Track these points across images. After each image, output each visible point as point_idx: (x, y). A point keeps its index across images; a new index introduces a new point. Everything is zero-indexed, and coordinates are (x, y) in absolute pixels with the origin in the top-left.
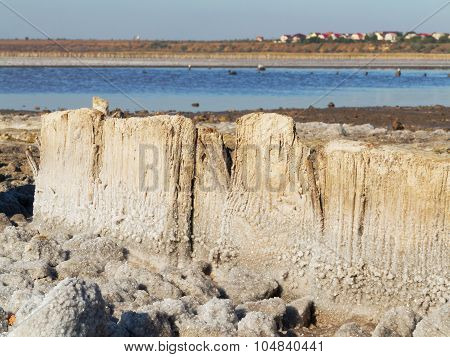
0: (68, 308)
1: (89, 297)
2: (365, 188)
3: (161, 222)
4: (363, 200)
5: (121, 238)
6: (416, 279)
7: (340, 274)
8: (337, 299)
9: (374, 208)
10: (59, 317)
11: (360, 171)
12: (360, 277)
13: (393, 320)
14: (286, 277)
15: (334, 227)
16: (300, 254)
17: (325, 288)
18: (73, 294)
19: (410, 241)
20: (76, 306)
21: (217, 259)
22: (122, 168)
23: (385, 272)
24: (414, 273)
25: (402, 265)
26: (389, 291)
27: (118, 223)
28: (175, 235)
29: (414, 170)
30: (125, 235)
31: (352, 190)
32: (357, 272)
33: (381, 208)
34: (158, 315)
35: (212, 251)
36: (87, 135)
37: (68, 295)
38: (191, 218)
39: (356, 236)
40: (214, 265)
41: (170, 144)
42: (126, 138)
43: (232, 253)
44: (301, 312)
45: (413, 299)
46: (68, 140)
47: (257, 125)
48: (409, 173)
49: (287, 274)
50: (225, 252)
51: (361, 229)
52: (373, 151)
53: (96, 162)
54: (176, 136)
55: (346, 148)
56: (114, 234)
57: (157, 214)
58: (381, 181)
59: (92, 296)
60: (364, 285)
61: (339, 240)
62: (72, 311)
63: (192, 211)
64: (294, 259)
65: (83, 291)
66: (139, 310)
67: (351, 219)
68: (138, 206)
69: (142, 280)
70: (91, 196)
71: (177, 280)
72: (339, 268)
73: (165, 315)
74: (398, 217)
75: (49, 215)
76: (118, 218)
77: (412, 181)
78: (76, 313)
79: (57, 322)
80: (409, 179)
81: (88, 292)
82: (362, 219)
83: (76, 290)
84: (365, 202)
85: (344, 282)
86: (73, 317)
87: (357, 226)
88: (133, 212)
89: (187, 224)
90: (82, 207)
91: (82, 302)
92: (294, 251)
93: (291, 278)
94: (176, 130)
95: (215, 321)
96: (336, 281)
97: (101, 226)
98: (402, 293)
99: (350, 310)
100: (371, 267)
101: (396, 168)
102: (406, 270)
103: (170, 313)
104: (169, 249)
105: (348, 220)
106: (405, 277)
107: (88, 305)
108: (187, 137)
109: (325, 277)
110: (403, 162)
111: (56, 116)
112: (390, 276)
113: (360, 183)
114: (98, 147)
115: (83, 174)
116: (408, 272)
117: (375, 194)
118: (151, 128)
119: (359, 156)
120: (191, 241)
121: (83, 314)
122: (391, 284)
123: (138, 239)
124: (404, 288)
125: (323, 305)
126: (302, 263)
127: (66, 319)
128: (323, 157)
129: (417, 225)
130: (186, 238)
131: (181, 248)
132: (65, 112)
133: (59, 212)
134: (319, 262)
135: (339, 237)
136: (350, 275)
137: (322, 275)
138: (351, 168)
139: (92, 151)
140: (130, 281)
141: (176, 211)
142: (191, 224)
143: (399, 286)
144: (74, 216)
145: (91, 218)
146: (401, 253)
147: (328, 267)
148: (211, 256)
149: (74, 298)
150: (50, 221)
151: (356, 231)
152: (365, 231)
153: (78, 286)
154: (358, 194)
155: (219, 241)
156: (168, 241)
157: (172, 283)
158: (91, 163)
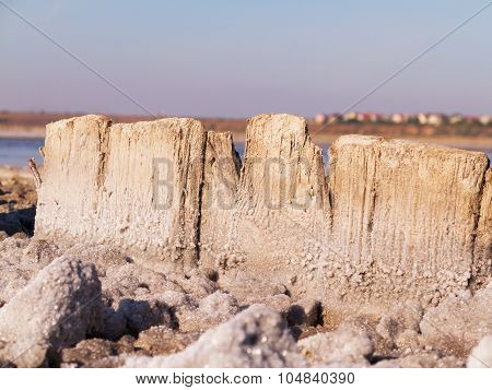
0: (62, 284)
1: (84, 275)
2: (375, 183)
3: (167, 228)
4: (373, 194)
5: (124, 246)
6: (426, 274)
7: (348, 272)
8: (345, 299)
9: (384, 202)
10: (52, 293)
11: (371, 164)
12: (368, 275)
13: (400, 313)
14: (294, 281)
15: (344, 223)
16: (309, 257)
17: (332, 287)
18: (68, 270)
19: (420, 236)
20: (71, 283)
21: (224, 264)
22: (127, 174)
23: (395, 268)
24: (424, 268)
25: (412, 261)
26: (398, 288)
27: (122, 231)
28: (181, 242)
29: (425, 161)
30: (130, 243)
31: (362, 185)
32: (365, 269)
33: (392, 202)
34: (157, 304)
35: (218, 256)
36: (93, 142)
37: (63, 271)
38: (198, 224)
39: (365, 232)
40: (220, 271)
41: (178, 147)
42: (133, 143)
43: (240, 259)
44: (307, 311)
45: (422, 295)
46: (73, 147)
47: (268, 126)
48: (420, 166)
49: (296, 278)
50: (231, 258)
51: (370, 225)
52: (385, 144)
53: (102, 169)
54: (184, 140)
55: (356, 142)
56: (118, 243)
57: (163, 220)
58: (392, 175)
59: (89, 275)
60: (373, 283)
61: (348, 237)
62: (66, 288)
63: (200, 217)
64: (303, 263)
65: (79, 269)
66: (137, 299)
67: (360, 214)
68: (143, 213)
69: (143, 279)
70: (95, 206)
71: (180, 279)
72: (347, 265)
73: (165, 306)
74: (408, 211)
75: (51, 228)
76: (123, 226)
77: (423, 173)
78: (71, 290)
79: (50, 298)
80: (420, 171)
81: (84, 271)
82: (372, 215)
83: (72, 268)
84: (375, 196)
85: (352, 279)
86: (67, 294)
87: (366, 222)
88: (138, 219)
89: (194, 231)
90: (86, 217)
91: (77, 280)
92: (303, 254)
93: (299, 282)
94: (185, 133)
95: (217, 313)
96: (343, 280)
97: (104, 236)
98: (412, 289)
99: (358, 309)
100: (380, 264)
101: (407, 161)
102: (415, 265)
103: (170, 304)
104: (174, 256)
105: (358, 215)
106: (415, 272)
107: (84, 283)
108: (196, 140)
109: (333, 276)
110: (415, 154)
111: (61, 124)
112: (400, 273)
113: (370, 177)
114: (104, 154)
115: (87, 183)
116: (418, 267)
117: (386, 188)
118: (159, 131)
119: (370, 150)
120: (198, 248)
121: (77, 292)
122: (400, 281)
123: (142, 247)
124: (414, 284)
125: (331, 305)
126: (311, 267)
127: (60, 295)
128: (333, 151)
129: (427, 219)
130: (193, 245)
131: (187, 255)
132: (70, 120)
133: (60, 223)
134: (327, 261)
135: (348, 234)
136: (358, 272)
137: (330, 273)
138: (361, 163)
139: (98, 159)
140: (131, 278)
141: (182, 217)
142: (198, 231)
143: (408, 282)
144: (77, 228)
145: (95, 228)
146: (411, 248)
147: (336, 265)
148: (217, 262)
149: (69, 275)
150: (52, 234)
151: (365, 227)
152: (374, 227)
153: (74, 264)
154: (369, 188)
155: (226, 247)
156: (174, 248)
157: (175, 282)
158: (97, 170)
